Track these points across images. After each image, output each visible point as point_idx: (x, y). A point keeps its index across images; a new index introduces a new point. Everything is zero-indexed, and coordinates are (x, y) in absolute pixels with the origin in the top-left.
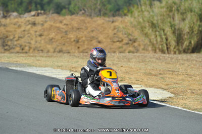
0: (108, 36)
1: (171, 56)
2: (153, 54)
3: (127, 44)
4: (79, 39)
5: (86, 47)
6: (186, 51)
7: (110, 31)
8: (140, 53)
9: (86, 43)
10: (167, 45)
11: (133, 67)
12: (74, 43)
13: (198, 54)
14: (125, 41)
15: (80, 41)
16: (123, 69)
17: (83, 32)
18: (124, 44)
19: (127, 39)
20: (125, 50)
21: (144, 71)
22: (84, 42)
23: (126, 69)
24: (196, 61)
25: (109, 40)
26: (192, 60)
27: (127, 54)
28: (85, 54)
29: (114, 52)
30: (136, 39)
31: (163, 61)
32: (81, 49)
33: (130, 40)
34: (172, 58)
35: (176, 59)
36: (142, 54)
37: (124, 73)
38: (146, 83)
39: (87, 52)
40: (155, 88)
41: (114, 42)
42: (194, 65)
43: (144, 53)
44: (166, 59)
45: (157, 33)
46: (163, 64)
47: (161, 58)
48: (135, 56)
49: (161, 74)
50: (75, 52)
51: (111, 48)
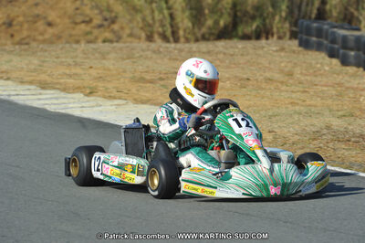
0: (65, 13)
1: (179, 46)
2: (148, 43)
3: (100, 26)
4: (12, 20)
5: (25, 33)
6: (207, 36)
7: (69, 4)
8: (125, 42)
9: (26, 26)
10: (172, 26)
11: (111, 67)
12: (4, 27)
13: (227, 41)
14: (97, 21)
15: (15, 23)
16: (93, 72)
17: (20, 8)
18: (94, 28)
19: (99, 17)
20: (96, 38)
21: (131, 75)
22: (21, 25)
23: (100, 72)
24: (225, 54)
25: (67, 21)
26: (217, 53)
27: (100, 44)
28: (23, 47)
29: (78, 42)
30: (116, 17)
31: (165, 56)
32: (17, 38)
33: (106, 20)
34: (181, 51)
35: (189, 52)
36: (128, 44)
37: (95, 78)
38: (136, 97)
39: (27, 44)
40: (152, 104)
41: (76, 23)
42: (221, 62)
43: (131, 42)
44: (170, 52)
45: (154, 5)
46: (166, 60)
47: (161, 50)
48: (114, 48)
49: (161, 79)
50: (6, 45)
51: (71, 36)
